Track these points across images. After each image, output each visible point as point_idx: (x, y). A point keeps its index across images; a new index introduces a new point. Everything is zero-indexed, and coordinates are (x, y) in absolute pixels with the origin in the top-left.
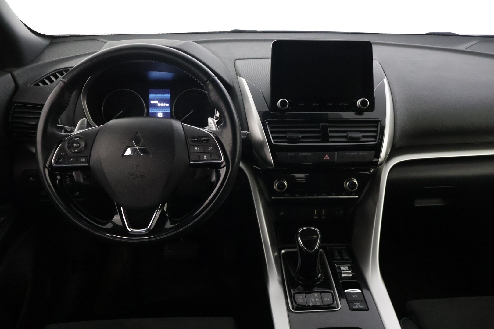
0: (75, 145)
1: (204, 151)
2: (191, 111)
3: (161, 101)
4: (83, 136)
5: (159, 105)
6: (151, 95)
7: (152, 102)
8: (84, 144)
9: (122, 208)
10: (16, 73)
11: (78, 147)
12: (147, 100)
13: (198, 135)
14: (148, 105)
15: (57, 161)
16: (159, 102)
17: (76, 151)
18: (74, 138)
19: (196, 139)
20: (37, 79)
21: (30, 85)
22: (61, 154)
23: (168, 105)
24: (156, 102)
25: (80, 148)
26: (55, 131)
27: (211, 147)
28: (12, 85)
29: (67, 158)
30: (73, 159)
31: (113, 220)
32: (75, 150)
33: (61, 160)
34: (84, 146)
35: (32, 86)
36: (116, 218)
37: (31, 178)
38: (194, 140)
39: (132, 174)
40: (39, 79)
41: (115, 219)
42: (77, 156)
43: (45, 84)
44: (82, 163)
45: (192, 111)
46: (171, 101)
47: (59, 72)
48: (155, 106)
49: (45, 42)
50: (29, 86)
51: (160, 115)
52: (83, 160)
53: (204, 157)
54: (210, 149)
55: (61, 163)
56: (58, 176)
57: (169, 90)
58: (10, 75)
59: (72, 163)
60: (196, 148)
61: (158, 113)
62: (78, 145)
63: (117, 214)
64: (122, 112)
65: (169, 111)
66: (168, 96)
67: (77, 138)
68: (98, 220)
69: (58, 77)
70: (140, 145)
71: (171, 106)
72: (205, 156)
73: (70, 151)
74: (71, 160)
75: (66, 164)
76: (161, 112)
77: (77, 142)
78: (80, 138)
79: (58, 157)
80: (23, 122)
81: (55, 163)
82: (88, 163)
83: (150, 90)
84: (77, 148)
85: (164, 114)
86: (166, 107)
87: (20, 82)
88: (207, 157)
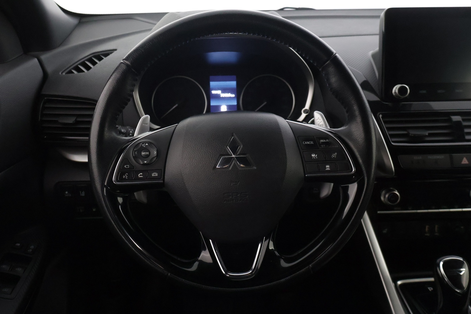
0: (143, 153)
1: (325, 158)
2: (263, 103)
3: (224, 90)
4: (153, 141)
5: (223, 95)
6: (212, 84)
7: (214, 92)
8: (155, 152)
9: (210, 240)
10: (44, 57)
11: (147, 156)
12: (208, 90)
13: (314, 136)
14: (210, 96)
15: (120, 177)
16: (223, 92)
17: (145, 162)
18: (141, 144)
19: (312, 143)
20: (69, 65)
21: (62, 73)
22: (125, 167)
23: (233, 96)
24: (219, 92)
25: (150, 157)
26: (114, 134)
27: (336, 154)
28: (39, 73)
29: (133, 171)
30: (141, 174)
31: (200, 258)
32: (143, 161)
33: (125, 176)
34: (156, 155)
35: (64, 74)
36: (205, 256)
37: (67, 193)
38: (309, 143)
39: (228, 194)
40: (72, 65)
41: (203, 255)
42: (147, 169)
43: (80, 71)
44: (155, 178)
45: (265, 103)
46: (238, 91)
47: (95, 57)
48: (217, 97)
49: (73, 21)
50: (60, 73)
51: (224, 108)
52: (155, 174)
53: (326, 168)
54: (334, 155)
55: (125, 180)
56: (120, 197)
57: (235, 77)
58: (36, 60)
59: (140, 179)
60: (313, 155)
61: (221, 106)
62: (148, 153)
63: (205, 250)
64: (177, 105)
65: (235, 103)
66: (233, 84)
67: (146, 143)
68: (179, 259)
69: (96, 63)
70: (238, 153)
71: (238, 97)
72: (328, 166)
73: (137, 162)
74: (139, 175)
75: (132, 180)
76: (226, 105)
77: (146, 149)
78: (150, 143)
79: (121, 172)
80: (57, 121)
81: (117, 180)
82: (162, 179)
83: (211, 77)
84: (146, 158)
85: (229, 107)
86: (230, 98)
87: (50, 69)
88: (330, 168)
